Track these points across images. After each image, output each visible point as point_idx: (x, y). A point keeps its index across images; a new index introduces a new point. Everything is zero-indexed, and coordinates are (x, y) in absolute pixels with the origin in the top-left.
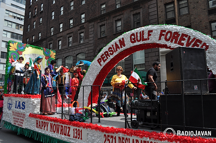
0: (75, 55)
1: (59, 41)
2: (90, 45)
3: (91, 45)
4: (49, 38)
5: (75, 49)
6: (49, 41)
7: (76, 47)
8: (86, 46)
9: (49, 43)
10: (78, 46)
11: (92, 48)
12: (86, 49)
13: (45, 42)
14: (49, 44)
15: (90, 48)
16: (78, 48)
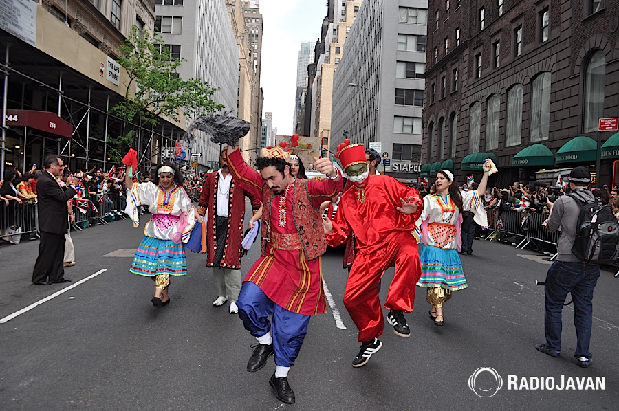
0: (529, 81)
1: (495, 45)
2: (561, 46)
3: (565, 44)
4: (476, 40)
5: (527, 63)
6: (474, 49)
7: (529, 56)
8: (554, 50)
9: (476, 53)
10: (534, 53)
11: (568, 53)
12: (554, 59)
13: (466, 52)
14: (475, 58)
15: (562, 55)
16: (535, 60)
